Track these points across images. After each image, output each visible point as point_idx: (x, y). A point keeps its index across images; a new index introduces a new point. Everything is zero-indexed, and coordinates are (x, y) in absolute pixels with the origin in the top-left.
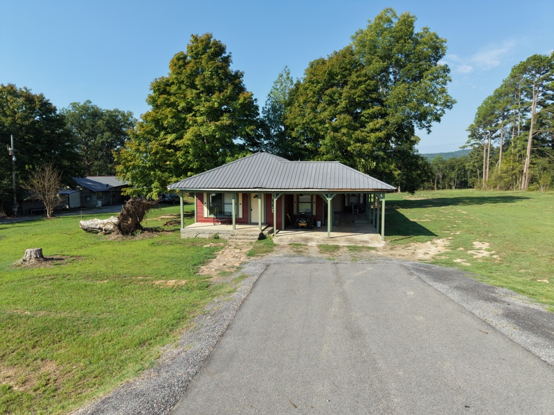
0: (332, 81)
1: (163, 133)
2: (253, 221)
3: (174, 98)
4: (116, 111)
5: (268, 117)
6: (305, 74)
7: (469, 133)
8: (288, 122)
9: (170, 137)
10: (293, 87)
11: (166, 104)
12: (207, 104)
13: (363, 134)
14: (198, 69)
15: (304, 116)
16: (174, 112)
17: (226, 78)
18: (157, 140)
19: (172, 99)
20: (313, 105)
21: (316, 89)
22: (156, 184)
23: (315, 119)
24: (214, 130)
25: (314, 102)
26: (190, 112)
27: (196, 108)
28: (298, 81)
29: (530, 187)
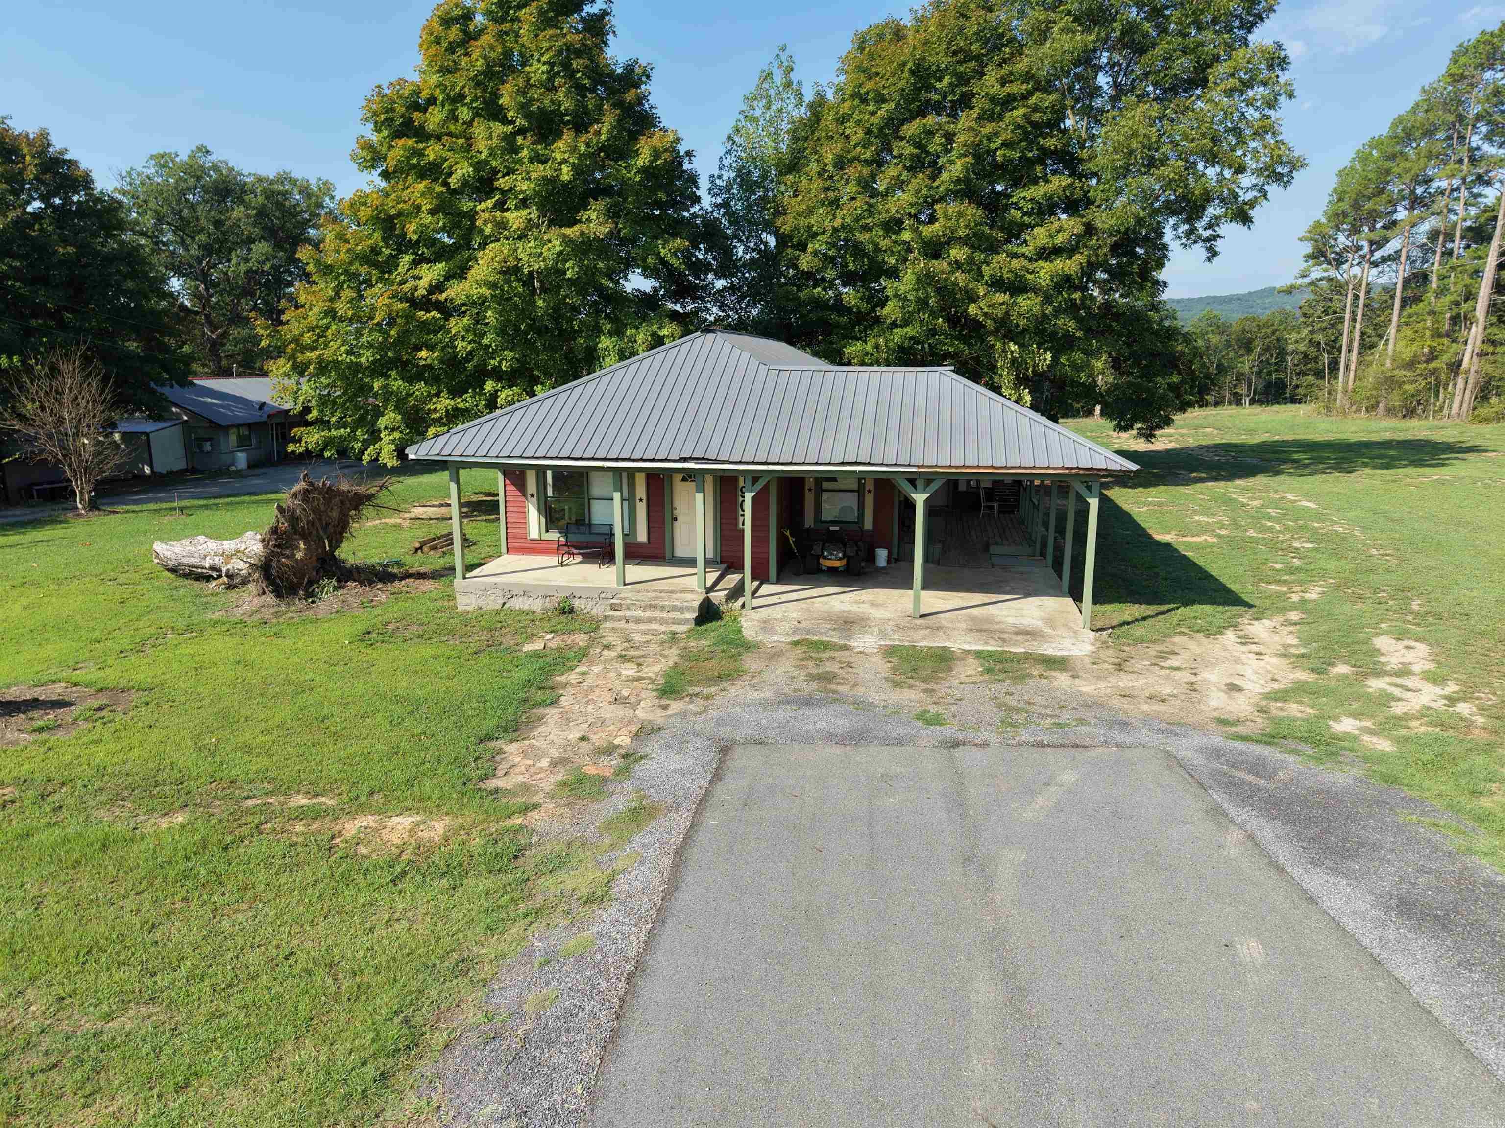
0: (924, 95)
1: (406, 259)
2: (680, 552)
3: (438, 147)
4: (283, 178)
5: (725, 204)
6: (842, 71)
7: (1308, 248)
8: (786, 224)
9: (430, 274)
10: (803, 112)
11: (414, 167)
12: (539, 171)
13: (1015, 264)
14: (508, 54)
15: (835, 204)
16: (439, 195)
17: (596, 82)
18: (388, 282)
19: (432, 151)
20: (866, 171)
21: (875, 120)
22: (389, 418)
23: (871, 214)
24: (560, 253)
25: (867, 163)
26: (489, 196)
27: (503, 182)
28: (818, 93)
29: (1480, 411)
